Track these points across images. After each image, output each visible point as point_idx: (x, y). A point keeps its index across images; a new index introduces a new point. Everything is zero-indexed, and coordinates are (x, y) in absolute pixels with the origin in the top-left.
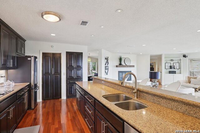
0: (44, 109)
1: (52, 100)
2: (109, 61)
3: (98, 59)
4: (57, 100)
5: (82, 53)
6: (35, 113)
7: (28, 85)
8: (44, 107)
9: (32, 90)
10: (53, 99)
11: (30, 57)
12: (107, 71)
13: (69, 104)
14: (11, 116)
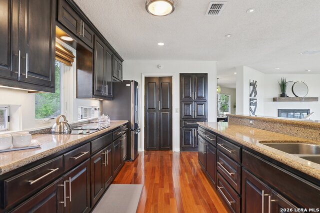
0: (148, 163)
1: (158, 151)
2: (257, 89)
3: (235, 90)
4: (166, 153)
5: (207, 74)
6: (136, 166)
7: (127, 123)
8: (147, 160)
9: (132, 131)
10: (160, 149)
11: (129, 82)
12: (253, 108)
13: (185, 160)
14: (106, 163)
